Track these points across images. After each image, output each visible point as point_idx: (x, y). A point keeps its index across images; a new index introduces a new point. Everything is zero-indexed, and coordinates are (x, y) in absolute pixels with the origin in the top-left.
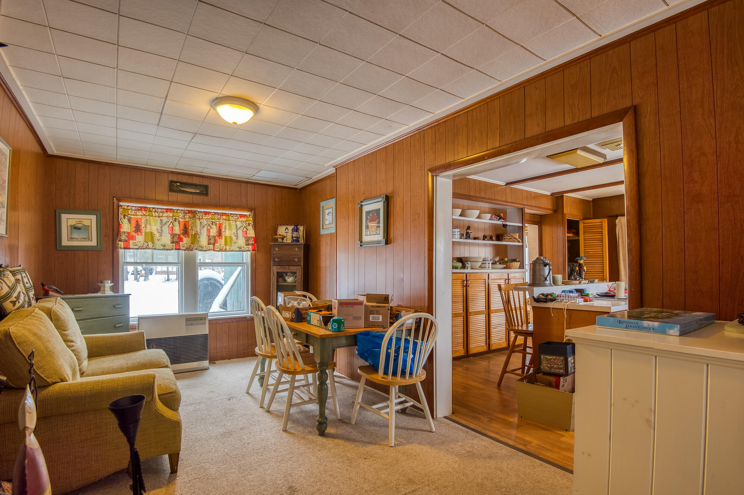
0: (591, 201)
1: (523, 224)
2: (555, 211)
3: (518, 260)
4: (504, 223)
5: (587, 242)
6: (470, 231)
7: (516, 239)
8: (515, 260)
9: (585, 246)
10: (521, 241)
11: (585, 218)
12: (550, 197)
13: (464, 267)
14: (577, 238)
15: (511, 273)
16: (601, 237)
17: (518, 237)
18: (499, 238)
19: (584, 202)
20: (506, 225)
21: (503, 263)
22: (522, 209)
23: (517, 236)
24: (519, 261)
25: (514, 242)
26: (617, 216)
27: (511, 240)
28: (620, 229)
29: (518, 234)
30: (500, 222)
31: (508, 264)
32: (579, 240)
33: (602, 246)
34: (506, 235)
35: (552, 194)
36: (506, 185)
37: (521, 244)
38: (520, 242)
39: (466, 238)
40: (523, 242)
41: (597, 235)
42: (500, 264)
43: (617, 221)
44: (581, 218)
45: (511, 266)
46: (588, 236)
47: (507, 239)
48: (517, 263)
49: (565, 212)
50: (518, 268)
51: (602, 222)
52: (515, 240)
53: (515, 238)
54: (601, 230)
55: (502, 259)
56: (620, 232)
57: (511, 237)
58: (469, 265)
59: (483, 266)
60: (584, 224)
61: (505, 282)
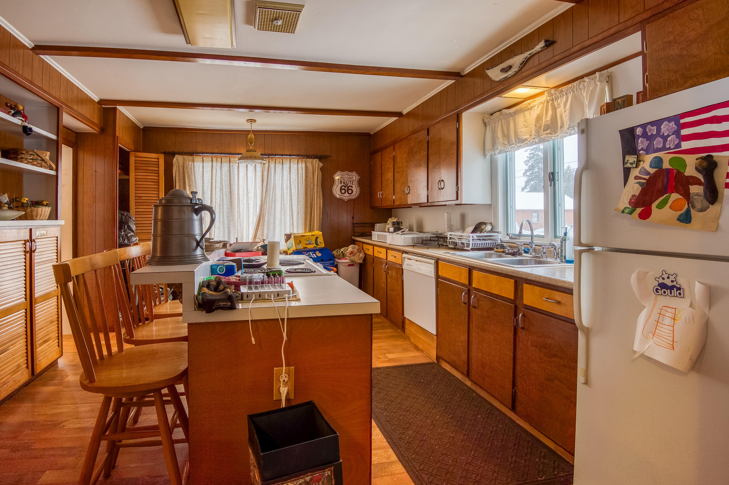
0: (143, 129)
1: (58, 135)
2: (103, 130)
3: (45, 203)
4: (26, 124)
5: (140, 183)
7: (45, 162)
8: (38, 204)
9: (137, 189)
10: (54, 167)
11: (136, 150)
12: (97, 106)
14: (125, 177)
15: (38, 227)
16: (157, 178)
17: (48, 159)
19: (134, 127)
20: (30, 129)
21: (17, 208)
22: (58, 109)
23: (47, 156)
24: (47, 205)
25: (41, 166)
26: (173, 154)
27: (36, 163)
28: (177, 171)
29: (48, 153)
30: (15, 120)
31: (29, 210)
32: (129, 180)
33: (157, 190)
34: (24, 152)
35: (102, 102)
36: (33, 49)
37: (53, 173)
38: (52, 169)
40: (57, 170)
41: (152, 174)
42: (10, 208)
43: (175, 159)
44: (133, 149)
45: (34, 214)
46: (142, 175)
47: (26, 159)
48: (44, 208)
49: (117, 134)
50: (47, 218)
51: (158, 159)
52: (42, 162)
53: (43, 160)
54: (157, 169)
55: (14, 200)
56: (177, 174)
57: (35, 157)
60: (135, 157)
61: (25, 248)
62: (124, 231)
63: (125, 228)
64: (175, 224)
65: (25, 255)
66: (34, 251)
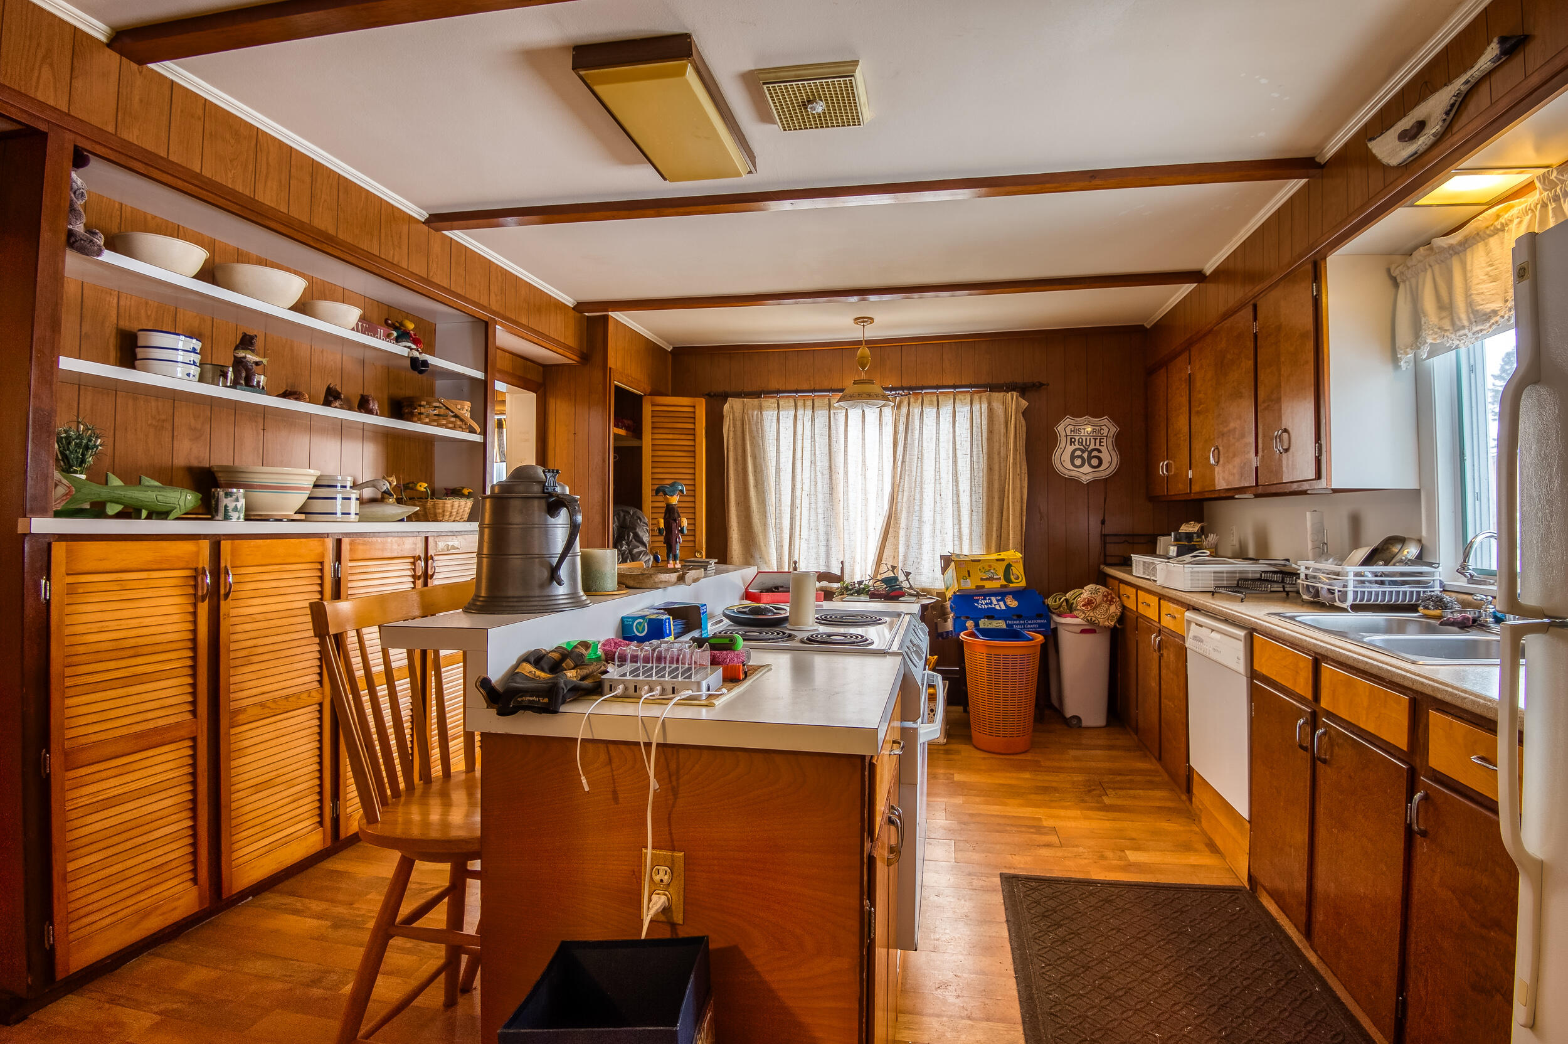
0: (671, 352)
1: (486, 372)
2: (585, 358)
3: (466, 492)
4: (416, 354)
5: (660, 453)
6: (251, 357)
7: (462, 420)
8: (456, 493)
9: (656, 465)
10: (478, 430)
11: (656, 393)
12: (572, 313)
13: (208, 509)
14: (634, 443)
15: (439, 534)
16: (691, 443)
17: (468, 415)
18: (400, 408)
19: (652, 351)
20: (425, 363)
21: (411, 501)
22: (486, 323)
23: (465, 409)
24: (468, 496)
25: (454, 428)
26: (724, 397)
27: (444, 422)
28: (731, 428)
29: (467, 405)
30: (401, 349)
31: (430, 503)
32: (640, 448)
33: (692, 465)
34: (423, 403)
35: (580, 307)
36: (427, 222)
37: (477, 438)
38: (475, 432)
39: (235, 385)
40: (484, 433)
41: (683, 437)
42: (399, 501)
43: (726, 407)
44: (648, 391)
45: (440, 510)
46: (664, 438)
47: (428, 416)
48: (463, 501)
49: (611, 363)
50: (466, 517)
51: (694, 407)
52: (458, 421)
53: (456, 416)
54: (691, 426)
55: (406, 487)
56: (731, 434)
57: (443, 411)
58: (236, 501)
59: (318, 506)
60: (652, 405)
61: (414, 570)
62: (628, 544)
63: (629, 537)
64: (515, 533)
65: (414, 583)
66: (432, 576)
